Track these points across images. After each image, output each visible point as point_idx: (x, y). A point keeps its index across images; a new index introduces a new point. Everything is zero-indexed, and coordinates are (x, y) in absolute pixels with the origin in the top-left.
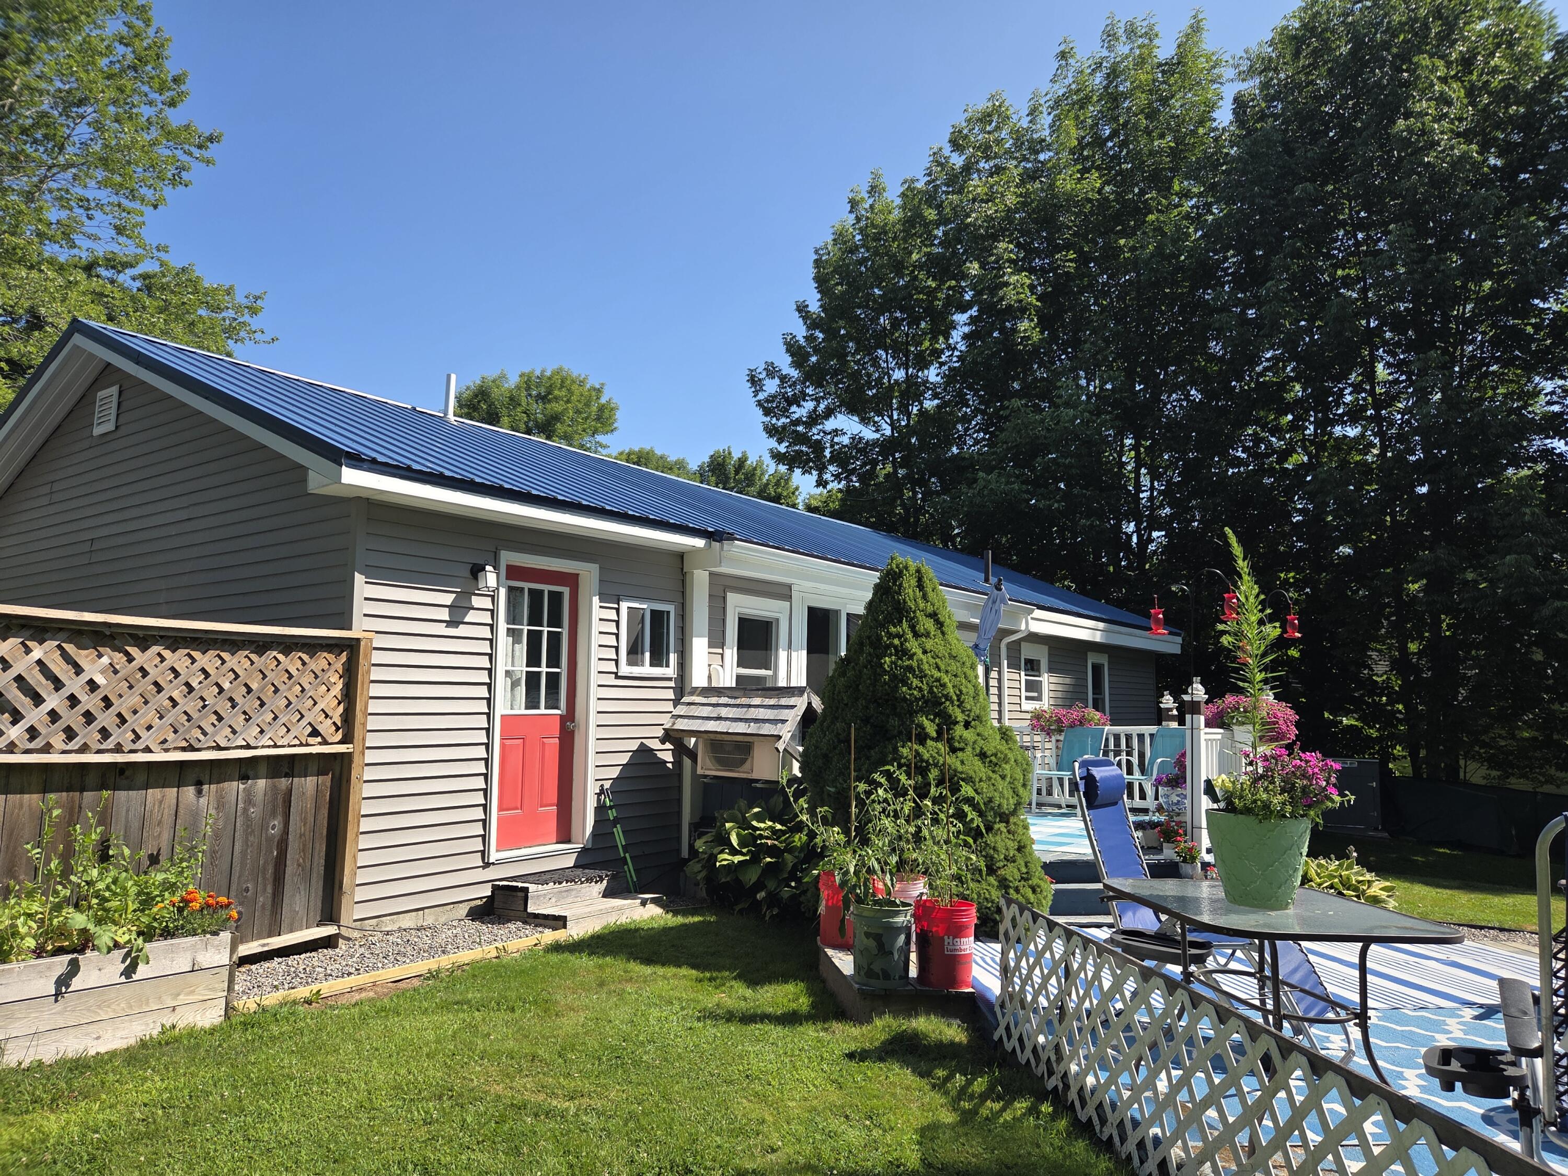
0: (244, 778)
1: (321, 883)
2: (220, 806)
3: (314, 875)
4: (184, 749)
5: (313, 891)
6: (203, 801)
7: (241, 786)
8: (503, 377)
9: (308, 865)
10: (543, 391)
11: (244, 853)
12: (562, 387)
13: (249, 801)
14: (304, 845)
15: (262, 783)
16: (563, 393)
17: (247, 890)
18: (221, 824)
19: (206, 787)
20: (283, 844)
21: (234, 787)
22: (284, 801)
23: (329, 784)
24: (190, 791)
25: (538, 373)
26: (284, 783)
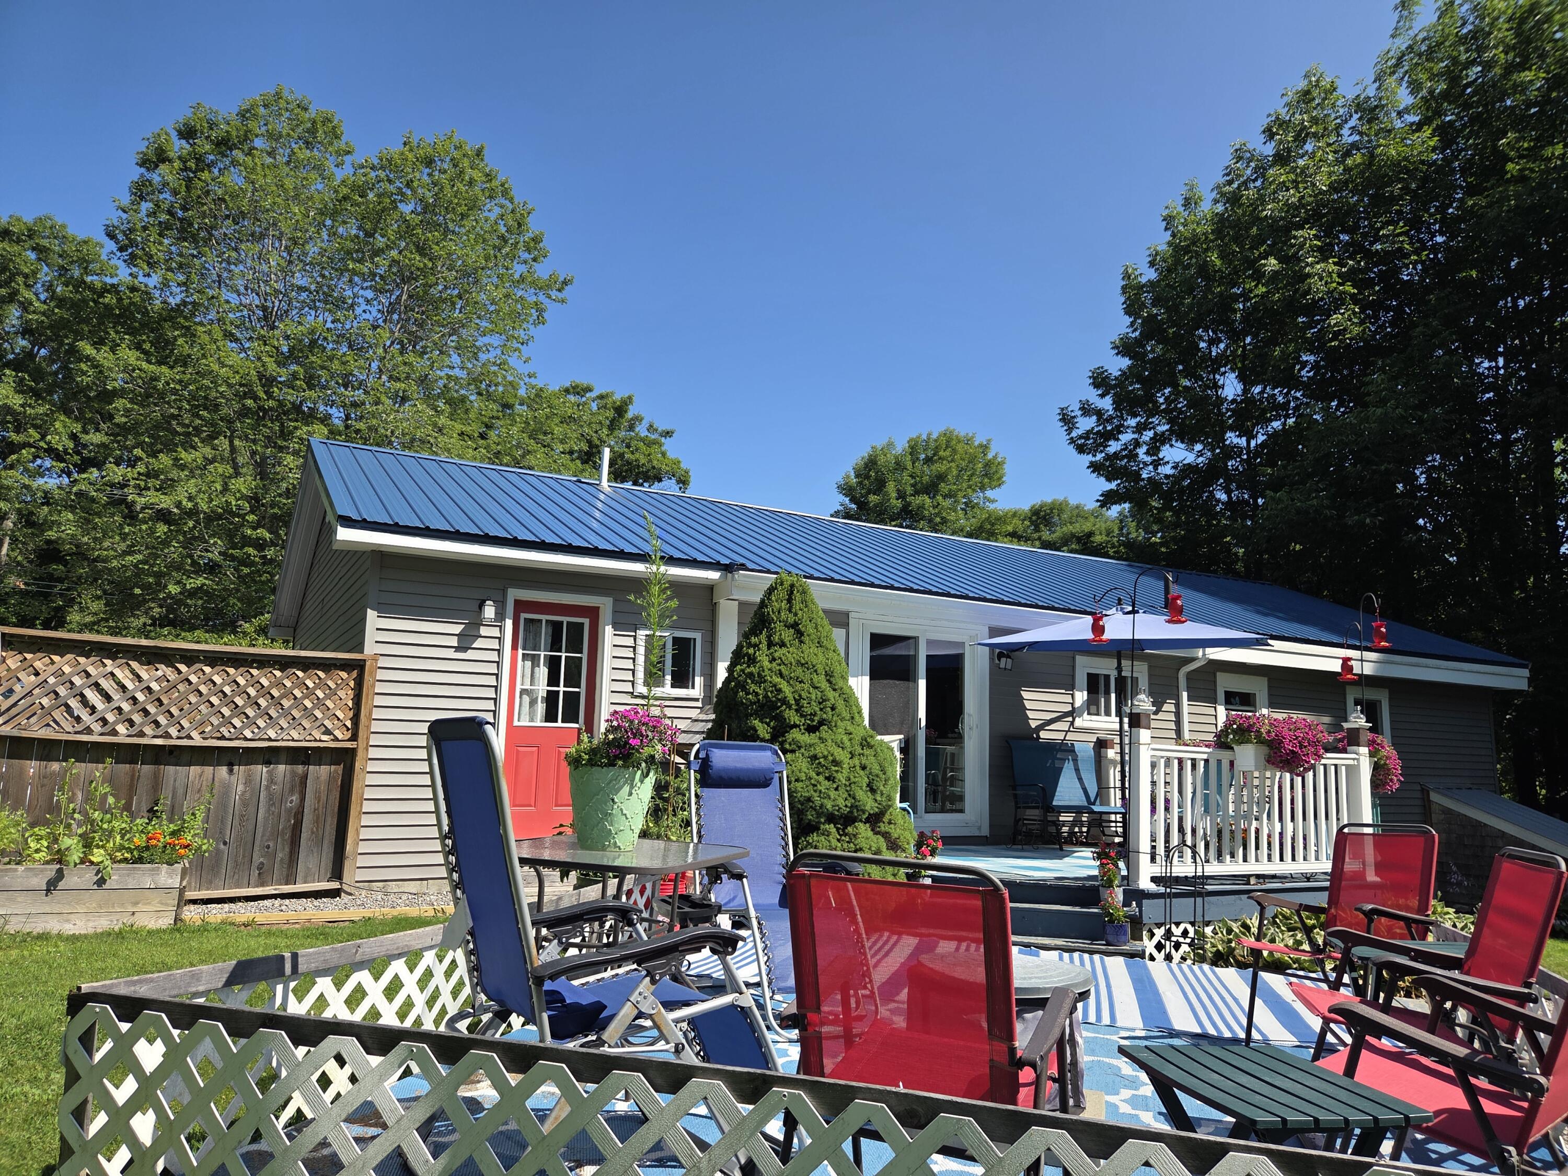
0: (268, 763)
1: (332, 849)
2: (248, 781)
3: (326, 842)
4: (219, 739)
5: (324, 854)
6: (234, 778)
7: (265, 770)
8: (890, 445)
9: (321, 833)
10: (930, 453)
11: (266, 819)
12: (947, 447)
13: (271, 781)
14: (318, 818)
15: (282, 768)
16: (947, 453)
17: (268, 847)
18: (248, 795)
19: (236, 768)
20: (299, 815)
21: (261, 770)
22: (301, 783)
23: (340, 772)
24: (223, 770)
25: (924, 437)
26: (300, 769)
